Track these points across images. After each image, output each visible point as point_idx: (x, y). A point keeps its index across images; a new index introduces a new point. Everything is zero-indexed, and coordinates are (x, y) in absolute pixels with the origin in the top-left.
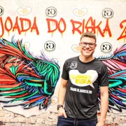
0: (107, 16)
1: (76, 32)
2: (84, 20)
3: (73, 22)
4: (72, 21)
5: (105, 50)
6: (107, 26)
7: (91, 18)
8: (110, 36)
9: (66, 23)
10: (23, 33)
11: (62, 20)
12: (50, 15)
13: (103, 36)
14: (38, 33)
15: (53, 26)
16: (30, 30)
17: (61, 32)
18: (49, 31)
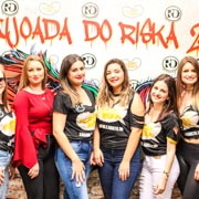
0: (171, 18)
1: (127, 41)
2: (138, 24)
3: (122, 26)
4: (120, 24)
5: (169, 68)
6: (172, 32)
7: (148, 21)
8: (177, 46)
9: (113, 28)
10: (47, 42)
11: (106, 22)
12: (89, 15)
13: (166, 46)
14: (70, 42)
15: (93, 32)
16: (59, 36)
17: (105, 40)
18: (87, 39)
